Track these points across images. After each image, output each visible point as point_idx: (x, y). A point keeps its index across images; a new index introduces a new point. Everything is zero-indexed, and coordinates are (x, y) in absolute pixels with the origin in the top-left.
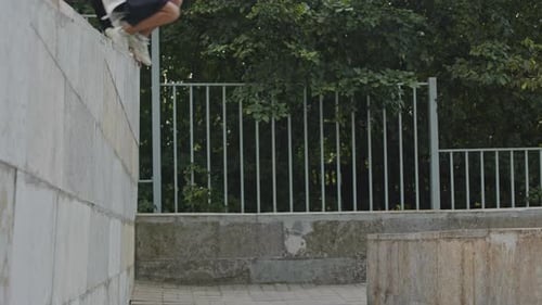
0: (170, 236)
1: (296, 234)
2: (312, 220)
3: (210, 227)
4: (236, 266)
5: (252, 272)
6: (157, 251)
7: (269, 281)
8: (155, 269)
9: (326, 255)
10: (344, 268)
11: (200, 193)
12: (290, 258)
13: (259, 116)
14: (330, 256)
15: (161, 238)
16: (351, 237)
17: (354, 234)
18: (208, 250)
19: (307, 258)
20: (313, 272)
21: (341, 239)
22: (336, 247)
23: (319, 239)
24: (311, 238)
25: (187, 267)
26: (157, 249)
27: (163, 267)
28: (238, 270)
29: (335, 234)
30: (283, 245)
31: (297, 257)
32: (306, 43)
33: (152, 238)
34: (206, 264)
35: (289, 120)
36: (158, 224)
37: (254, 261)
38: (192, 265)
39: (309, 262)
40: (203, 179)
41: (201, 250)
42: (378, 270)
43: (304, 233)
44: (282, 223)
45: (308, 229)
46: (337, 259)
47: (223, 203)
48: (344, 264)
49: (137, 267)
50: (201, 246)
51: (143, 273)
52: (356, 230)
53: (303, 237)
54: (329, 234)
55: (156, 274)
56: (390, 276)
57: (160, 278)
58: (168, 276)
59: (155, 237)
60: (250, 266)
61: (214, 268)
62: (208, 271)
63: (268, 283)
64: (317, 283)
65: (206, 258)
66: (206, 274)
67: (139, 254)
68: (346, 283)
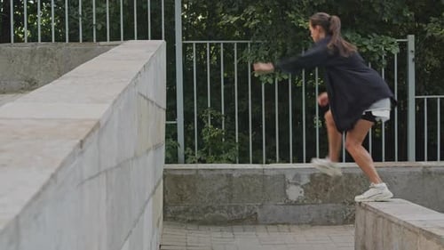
0: (192, 185)
1: (296, 184)
2: (309, 173)
3: (225, 178)
4: (246, 210)
5: (259, 216)
6: (182, 198)
7: (273, 222)
8: (180, 213)
9: (320, 201)
10: (335, 212)
11: (216, 134)
12: (290, 203)
13: (265, 78)
14: (323, 203)
15: (185, 187)
16: (342, 186)
17: (344, 185)
18: (223, 197)
19: (305, 204)
20: (309, 214)
21: (333, 188)
22: (328, 195)
23: (315, 189)
24: (309, 187)
25: (206, 210)
26: (181, 196)
27: (187, 210)
28: (247, 213)
29: (328, 184)
30: (285, 192)
31: (296, 203)
32: (304, 13)
33: (177, 187)
34: (221, 208)
35: (290, 81)
36: (182, 176)
37: (261, 207)
38: (210, 209)
39: (307, 207)
40: (218, 121)
41: (217, 198)
42: (365, 233)
43: (302, 184)
44: (284, 176)
45: (306, 180)
46: (329, 205)
47: (235, 140)
48: (335, 209)
49: (165, 211)
50: (218, 194)
51: (170, 215)
52: (346, 181)
53: (302, 187)
54: (323, 184)
55: (180, 216)
56: (375, 243)
57: (184, 219)
58: (190, 218)
59: (180, 187)
60: (258, 210)
61: (228, 212)
62: (222, 214)
63: (273, 224)
64: (312, 224)
65: (221, 204)
66: (221, 216)
67: (167, 200)
68: (336, 224)
